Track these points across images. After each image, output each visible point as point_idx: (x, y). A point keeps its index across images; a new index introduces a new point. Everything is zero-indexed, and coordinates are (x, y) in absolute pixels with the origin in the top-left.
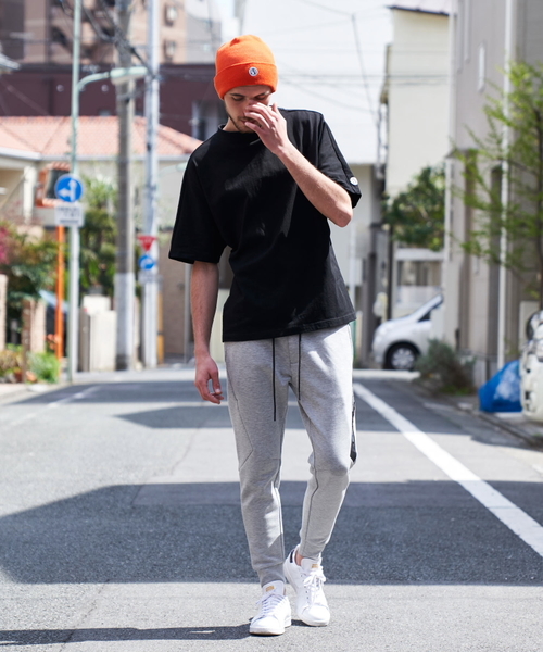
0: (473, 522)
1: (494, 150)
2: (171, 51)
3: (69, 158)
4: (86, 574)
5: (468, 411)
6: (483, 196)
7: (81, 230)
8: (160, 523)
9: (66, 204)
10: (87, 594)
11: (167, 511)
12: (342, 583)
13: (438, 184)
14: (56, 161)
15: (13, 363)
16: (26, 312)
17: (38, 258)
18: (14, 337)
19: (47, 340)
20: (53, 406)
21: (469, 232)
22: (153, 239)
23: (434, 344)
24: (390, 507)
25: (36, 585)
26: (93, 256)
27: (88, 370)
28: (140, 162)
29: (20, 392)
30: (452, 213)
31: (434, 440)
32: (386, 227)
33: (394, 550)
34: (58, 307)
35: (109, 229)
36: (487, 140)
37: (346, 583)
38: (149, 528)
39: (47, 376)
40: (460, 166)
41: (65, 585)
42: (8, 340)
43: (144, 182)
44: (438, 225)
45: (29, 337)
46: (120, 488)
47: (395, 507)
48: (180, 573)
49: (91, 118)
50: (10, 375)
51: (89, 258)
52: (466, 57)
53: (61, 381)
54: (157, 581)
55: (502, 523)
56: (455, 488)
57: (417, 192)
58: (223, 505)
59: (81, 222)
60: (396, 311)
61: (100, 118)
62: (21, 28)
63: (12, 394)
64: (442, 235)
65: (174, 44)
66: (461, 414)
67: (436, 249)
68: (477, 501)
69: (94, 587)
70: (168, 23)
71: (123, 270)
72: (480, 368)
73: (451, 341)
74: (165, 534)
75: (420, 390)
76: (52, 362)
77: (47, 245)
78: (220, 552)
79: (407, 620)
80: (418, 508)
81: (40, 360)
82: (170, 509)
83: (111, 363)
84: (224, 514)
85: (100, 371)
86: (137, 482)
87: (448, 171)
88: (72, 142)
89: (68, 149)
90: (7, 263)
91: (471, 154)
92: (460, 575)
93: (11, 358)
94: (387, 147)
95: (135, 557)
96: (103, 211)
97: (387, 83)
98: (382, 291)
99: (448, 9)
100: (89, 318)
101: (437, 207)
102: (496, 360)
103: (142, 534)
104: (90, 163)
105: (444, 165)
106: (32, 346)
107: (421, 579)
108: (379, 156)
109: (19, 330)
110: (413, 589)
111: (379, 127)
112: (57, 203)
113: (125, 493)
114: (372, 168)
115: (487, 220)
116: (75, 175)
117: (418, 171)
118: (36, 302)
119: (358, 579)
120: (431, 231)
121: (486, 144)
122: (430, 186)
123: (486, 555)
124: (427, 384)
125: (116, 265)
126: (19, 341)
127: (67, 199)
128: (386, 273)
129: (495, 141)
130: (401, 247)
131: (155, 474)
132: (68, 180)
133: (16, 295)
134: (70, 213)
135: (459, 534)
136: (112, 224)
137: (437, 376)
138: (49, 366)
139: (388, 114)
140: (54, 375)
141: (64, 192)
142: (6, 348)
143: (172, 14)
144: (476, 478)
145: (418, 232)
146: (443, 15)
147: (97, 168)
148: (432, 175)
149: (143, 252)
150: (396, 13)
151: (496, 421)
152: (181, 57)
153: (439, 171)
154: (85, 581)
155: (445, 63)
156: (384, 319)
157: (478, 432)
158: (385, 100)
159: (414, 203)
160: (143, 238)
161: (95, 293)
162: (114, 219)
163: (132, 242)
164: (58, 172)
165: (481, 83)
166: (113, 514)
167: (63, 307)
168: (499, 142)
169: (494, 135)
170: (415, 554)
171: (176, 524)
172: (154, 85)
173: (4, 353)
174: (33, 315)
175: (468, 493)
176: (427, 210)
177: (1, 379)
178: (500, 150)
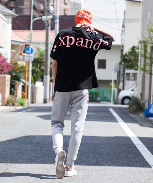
0: (129, 149)
1: (150, 41)
2: (66, 12)
3: (29, 42)
4: (8, 161)
5: (141, 117)
6: (148, 55)
7: (32, 62)
8: (37, 147)
9: (29, 55)
10: (6, 167)
11: (40, 143)
13: (137, 51)
14: (26, 43)
15: (11, 100)
16: (16, 86)
17: (20, 70)
18: (12, 93)
19: (22, 93)
20: (20, 113)
21: (145, 66)
23: (133, 97)
24: (106, 144)
26: (39, 70)
27: (36, 103)
29: (13, 109)
32: (123, 63)
33: (102, 156)
35: (44, 62)
36: (148, 38)
38: (33, 148)
39: (22, 104)
42: (11, 94)
44: (136, 63)
45: (17, 93)
46: (29, 136)
47: (108, 144)
48: (36, 161)
49: (40, 31)
50: (11, 104)
51: (38, 71)
52: (145, 14)
53: (26, 106)
54: (28, 163)
55: (137, 149)
56: (128, 139)
57: (130, 53)
59: (32, 60)
60: (125, 88)
61: (43, 31)
62: (23, 5)
63: (10, 109)
64: (137, 66)
65: (67, 10)
66: (139, 117)
67: (137, 70)
68: (133, 143)
69: (9, 164)
70: (65, 4)
71: (46, 74)
72: (147, 104)
73: (139, 97)
74: (37, 150)
75: (129, 110)
76: (23, 100)
77: (23, 67)
79: (97, 176)
80: (114, 144)
81: (20, 99)
82: (41, 143)
83: (42, 101)
85: (39, 103)
86: (35, 135)
87: (140, 47)
88: (30, 37)
89: (29, 39)
90: (11, 71)
91: (144, 42)
92: (119, 164)
93: (11, 99)
94: (124, 40)
95: (25, 156)
96: (42, 57)
97: (124, 22)
98: (121, 82)
100: (36, 88)
101: (136, 58)
102: (150, 102)
103: (30, 150)
105: (139, 45)
106: (18, 95)
108: (122, 43)
109: (14, 91)
110: (103, 167)
111: (122, 36)
112: (26, 55)
113: (30, 138)
116: (31, 46)
117: (131, 47)
118: (19, 83)
120: (134, 65)
121: (148, 39)
122: (134, 51)
123: (129, 158)
124: (131, 109)
125: (44, 73)
126: (13, 94)
127: (29, 53)
128: (123, 76)
129: (150, 38)
131: (41, 133)
132: (29, 48)
133: (13, 81)
134: (29, 57)
135: (123, 152)
137: (134, 107)
138: (22, 101)
139: (124, 30)
140: (24, 104)
141: (28, 51)
142: (10, 96)
143: (67, 2)
144: (135, 136)
145: (130, 65)
146: (140, 2)
147: (41, 45)
148: (135, 48)
151: (148, 120)
152: (69, 13)
153: (137, 47)
154: (7, 163)
155: (139, 16)
156: (122, 90)
157: (141, 123)
158: (124, 27)
159: (130, 56)
161: (39, 81)
162: (45, 59)
163: (49, 66)
164: (27, 46)
165: (148, 22)
166: (24, 144)
167: (27, 83)
168: (152, 39)
169: (150, 37)
170: (108, 157)
171: (41, 147)
172: (57, 21)
173: (9, 97)
174: (18, 86)
175: (131, 140)
176: (133, 58)
177: (8, 105)
178: (152, 41)
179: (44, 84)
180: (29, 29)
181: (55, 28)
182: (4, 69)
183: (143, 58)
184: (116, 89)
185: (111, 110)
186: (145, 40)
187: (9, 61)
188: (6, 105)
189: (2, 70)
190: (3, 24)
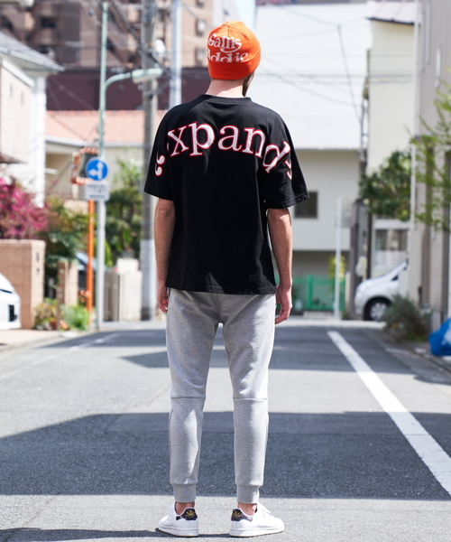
0: (387, 447)
1: (443, 136)
2: (201, 57)
3: (97, 144)
4: (42, 488)
5: (421, 355)
6: (438, 178)
7: (107, 203)
8: (123, 446)
9: (96, 182)
10: (37, 505)
11: (133, 436)
13: (406, 165)
14: (88, 147)
15: (49, 314)
16: (61, 271)
17: (71, 227)
18: (51, 293)
19: (79, 293)
20: (74, 349)
21: (429, 207)
23: (397, 299)
24: (322, 434)
26: (126, 226)
27: (118, 320)
29: (53, 338)
30: (416, 189)
31: (382, 378)
32: (366, 202)
33: (311, 469)
34: (89, 268)
35: (139, 203)
36: (437, 128)
38: (113, 450)
39: (79, 325)
42: (46, 295)
44: (405, 200)
45: (63, 293)
46: (101, 416)
47: (326, 434)
48: (122, 488)
49: (128, 112)
50: (47, 324)
51: (123, 228)
52: (427, 59)
53: (90, 329)
54: (100, 494)
55: (412, 447)
56: (384, 418)
57: (387, 172)
59: (107, 197)
60: (375, 271)
61: (136, 112)
62: (77, 38)
63: (46, 339)
64: (408, 208)
65: (203, 50)
66: (415, 357)
67: (406, 219)
68: (398, 429)
69: (44, 498)
70: (199, 34)
71: (147, 238)
72: (436, 319)
73: (414, 297)
74: (123, 455)
75: (387, 337)
76: (83, 314)
77: (79, 217)
78: (163, 470)
79: (297, 528)
80: (345, 435)
81: (72, 311)
82: (136, 435)
83: (138, 315)
85: (128, 321)
86: (118, 411)
87: (413, 155)
88: (100, 130)
89: (96, 136)
90: (47, 230)
91: (426, 140)
92: (359, 491)
93: (47, 311)
94: (368, 135)
95: (89, 474)
96: (135, 188)
97: (367, 81)
98: (362, 255)
100: (119, 277)
101: (405, 185)
103: (104, 455)
104: (124, 149)
105: (411, 149)
106: (67, 299)
108: (362, 143)
109: (55, 287)
110: (313, 502)
111: (362, 123)
112: (88, 181)
113: (103, 421)
116: (103, 158)
117: (388, 154)
118: (70, 263)
120: (398, 205)
121: (437, 131)
122: (398, 167)
123: (387, 474)
124: (392, 331)
125: (142, 233)
126: (54, 296)
127: (96, 178)
128: (366, 240)
129: (443, 128)
130: (378, 218)
131: (135, 406)
132: (97, 162)
133: (53, 257)
134: (97, 189)
135: (371, 457)
136: (141, 199)
137: (401, 326)
138: (80, 316)
139: (369, 107)
140: (85, 325)
141: (93, 172)
142: (44, 301)
143: (202, 27)
144: (405, 410)
145: (388, 206)
146: (412, 24)
147: (130, 153)
148: (401, 158)
150: (375, 23)
151: (441, 363)
153: (406, 155)
154: (40, 493)
155: (410, 64)
156: (364, 278)
157: (422, 372)
158: (366, 96)
159: (386, 181)
161: (128, 256)
164: (89, 155)
166: (87, 438)
167: (93, 264)
168: (447, 130)
169: (443, 124)
170: (327, 473)
171: (135, 447)
172: (177, 83)
173: (42, 305)
174: (66, 274)
175: (393, 423)
176: (396, 187)
177: (39, 327)
178: (448, 136)
179: (143, 265)
180: (96, 107)
182: (26, 225)
183: (423, 187)
184: (348, 277)
185: (335, 337)
186: (428, 134)
187: (39, 202)
188: (35, 328)
189: (19, 228)
190: (22, 95)
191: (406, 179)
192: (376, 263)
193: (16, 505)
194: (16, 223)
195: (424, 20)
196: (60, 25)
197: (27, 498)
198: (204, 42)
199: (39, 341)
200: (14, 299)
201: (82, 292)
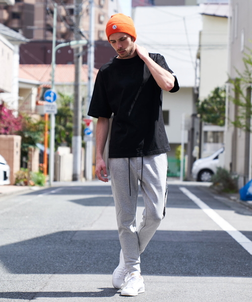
0: (231, 249)
1: (247, 78)
2: (101, 35)
3: (50, 83)
4: (44, 270)
5: (234, 200)
6: (243, 100)
7: (56, 115)
8: (83, 248)
9: (49, 103)
10: (44, 279)
11: (87, 242)
12: (165, 275)
13: (222, 95)
14: (45, 84)
15: (23, 177)
16: (30, 153)
17: (36, 128)
18: (24, 165)
19: (40, 166)
20: (40, 196)
21: (237, 117)
22: (90, 121)
23: (219, 169)
24: (192, 242)
25: (20, 275)
26: (63, 128)
27: (59, 180)
28: (85, 86)
29: (26, 190)
30: (229, 109)
31: (217, 213)
32: (199, 116)
33: (192, 261)
34: (45, 151)
35: (70, 116)
36: (244, 74)
37: (167, 275)
38: (78, 250)
39: (39, 183)
40: (233, 86)
41: (34, 275)
42: (21, 166)
43: (87, 94)
44: (222, 115)
45: (31, 165)
46: (66, 232)
47: (195, 242)
48: (89, 270)
49: (63, 65)
50: (22, 182)
51: (61, 129)
52: (236, 36)
53: (46, 185)
54: (78, 273)
55: (245, 249)
56: (224, 234)
57: (212, 98)
58: (113, 240)
59: (56, 112)
60: (203, 154)
61: (67, 65)
62: (32, 24)
63: (22, 191)
64: (224, 118)
65: (103, 32)
66: (232, 201)
67: (223, 125)
68: (234, 240)
69: (47, 276)
70: (100, 22)
71: (76, 135)
72: (241, 180)
73: (228, 168)
74: (85, 253)
75: (213, 191)
76: (42, 177)
77: (40, 123)
79: (194, 292)
80: (206, 243)
81: (36, 176)
82: (89, 242)
83: (70, 178)
84: (113, 244)
85: (65, 181)
86: (75, 229)
87: (227, 89)
88: (52, 75)
89: (50, 78)
90: (22, 130)
91: (237, 81)
92: (222, 272)
93: (22, 175)
94: (199, 79)
95: (69, 262)
96: (68, 108)
97: (199, 49)
98: (196, 145)
99: (228, 14)
100: (60, 157)
101: (221, 106)
102: (248, 177)
103: (74, 252)
104: (62, 86)
105: (225, 86)
106: (33, 169)
107: (203, 274)
108: (196, 83)
109: (27, 161)
110: (199, 278)
111: (196, 69)
112: (45, 103)
113: (68, 234)
114: (193, 89)
115: (244, 111)
116: (54, 90)
117: (213, 89)
118: (35, 149)
119: (173, 274)
120: (219, 117)
121: (244, 76)
122: (218, 96)
123: (236, 264)
124: (216, 188)
125: (73, 133)
126: (26, 167)
127: (49, 101)
128: (198, 137)
129: (248, 74)
130: (205, 125)
131: (84, 226)
132: (50, 92)
133: (25, 145)
134: (50, 107)
135: (224, 254)
136: (72, 114)
137: (221, 184)
138: (40, 178)
139: (200, 63)
140: (43, 183)
141: (48, 98)
142: (20, 170)
143: (102, 18)
144: (235, 230)
145: (213, 117)
146: (226, 17)
147: (65, 88)
148: (220, 91)
149: (86, 127)
150: (204, 16)
151: (247, 205)
153: (223, 89)
154: (44, 273)
155: (226, 39)
156: (197, 158)
157: (238, 209)
158: (199, 57)
159: (212, 104)
160: (86, 121)
161: (64, 146)
162: (73, 111)
163: (80, 122)
164: (46, 88)
165: (242, 49)
166: (61, 243)
167: (47, 152)
168: (250, 75)
169: (247, 72)
170: (202, 263)
171: (90, 248)
172: (92, 49)
173: (19, 172)
174: (33, 154)
175: (230, 236)
176: (217, 107)
177: (18, 184)
178: (250, 78)
179: (73, 150)
181: (88, 61)
182: (10, 127)
183: (233, 106)
184: (187, 157)
185: (184, 190)
186: (239, 77)
187: (15, 114)
188: (15, 185)
189: (6, 129)
190: (8, 54)
191: (223, 103)
192: (205, 150)
193: (32, 279)
194: (5, 126)
195: (234, 14)
196: (23, 17)
197: (38, 276)
198: (104, 27)
199: (19, 191)
200: (6, 168)
201: (41, 165)
